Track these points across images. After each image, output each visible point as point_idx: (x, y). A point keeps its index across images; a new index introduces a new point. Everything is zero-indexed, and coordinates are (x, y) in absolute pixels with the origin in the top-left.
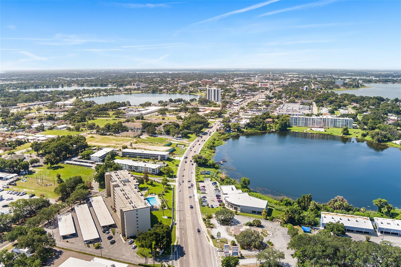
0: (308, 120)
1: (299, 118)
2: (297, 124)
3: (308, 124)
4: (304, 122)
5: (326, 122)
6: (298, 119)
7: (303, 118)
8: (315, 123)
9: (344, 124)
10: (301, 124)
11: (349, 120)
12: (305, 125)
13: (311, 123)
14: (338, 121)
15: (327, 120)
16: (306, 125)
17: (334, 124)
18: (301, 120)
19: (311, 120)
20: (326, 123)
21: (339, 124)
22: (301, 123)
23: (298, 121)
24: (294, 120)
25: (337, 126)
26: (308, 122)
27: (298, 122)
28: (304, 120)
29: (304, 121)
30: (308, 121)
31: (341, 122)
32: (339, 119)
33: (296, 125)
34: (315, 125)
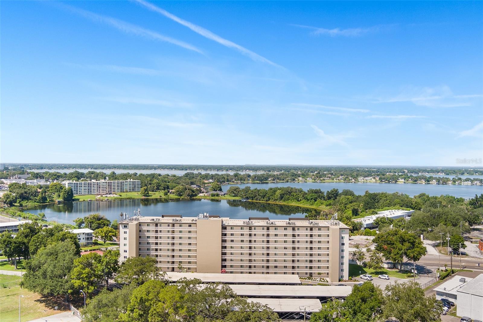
0: (92, 185)
1: (80, 183)
2: (79, 192)
3: (92, 190)
4: (87, 189)
5: (112, 186)
6: (79, 186)
7: (85, 184)
8: (101, 188)
9: (132, 187)
10: (83, 192)
11: (136, 182)
12: (88, 193)
13: (96, 189)
14: (125, 184)
15: (112, 184)
16: (90, 192)
17: (121, 188)
18: (83, 185)
19: (96, 185)
20: (112, 188)
21: (126, 187)
22: (83, 190)
23: (79, 187)
24: (74, 187)
25: (125, 190)
26: (92, 189)
27: (79, 189)
28: (87, 185)
29: (87, 187)
30: (92, 187)
31: (128, 185)
32: (125, 182)
33: (77, 193)
34: (101, 192)
